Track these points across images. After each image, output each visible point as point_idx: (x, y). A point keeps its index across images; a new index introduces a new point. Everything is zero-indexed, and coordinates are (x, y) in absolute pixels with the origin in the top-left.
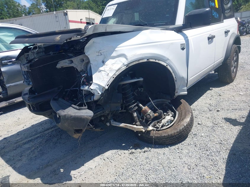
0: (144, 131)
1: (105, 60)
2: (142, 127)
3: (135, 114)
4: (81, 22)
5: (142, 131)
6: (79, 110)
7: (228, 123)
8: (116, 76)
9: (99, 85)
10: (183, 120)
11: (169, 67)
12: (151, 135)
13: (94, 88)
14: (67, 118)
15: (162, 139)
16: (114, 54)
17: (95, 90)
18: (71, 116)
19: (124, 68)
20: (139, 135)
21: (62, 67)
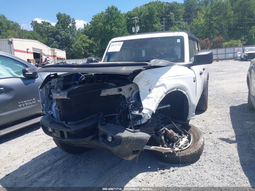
0: (172, 151)
1: (151, 89)
2: (170, 148)
3: (163, 138)
4: (28, 52)
5: (170, 152)
6: (134, 132)
7: (224, 142)
8: (159, 102)
9: (150, 110)
10: (198, 140)
11: (187, 95)
12: (177, 155)
13: (146, 113)
14: (130, 140)
15: (186, 158)
16: (158, 84)
17: (146, 114)
18: (134, 138)
19: (164, 95)
20: (166, 156)
21: (107, 95)
